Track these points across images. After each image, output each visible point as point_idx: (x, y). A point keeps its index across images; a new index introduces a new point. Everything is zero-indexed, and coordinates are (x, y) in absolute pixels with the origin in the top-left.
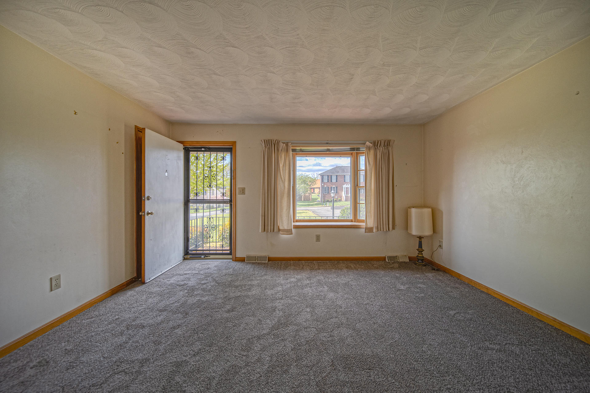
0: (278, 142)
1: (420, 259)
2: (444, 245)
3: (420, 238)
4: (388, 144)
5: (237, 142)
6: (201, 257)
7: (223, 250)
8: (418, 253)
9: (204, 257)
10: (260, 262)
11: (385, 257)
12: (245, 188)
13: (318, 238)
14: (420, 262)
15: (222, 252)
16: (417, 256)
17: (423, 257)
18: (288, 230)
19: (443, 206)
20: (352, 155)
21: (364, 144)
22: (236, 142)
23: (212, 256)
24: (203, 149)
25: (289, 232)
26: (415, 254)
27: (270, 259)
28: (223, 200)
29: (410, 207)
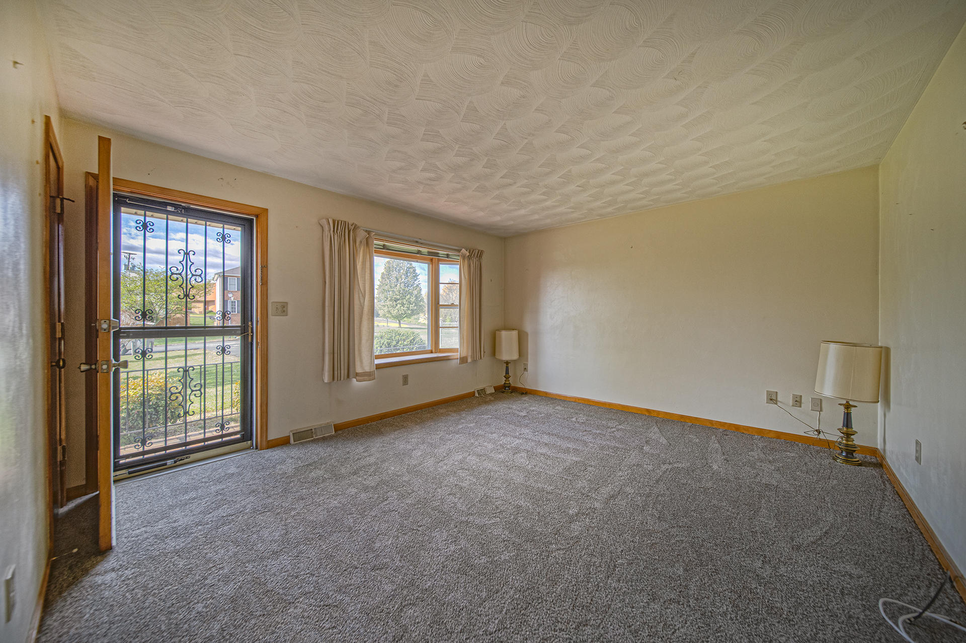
0: (356, 227)
1: (507, 387)
2: (530, 368)
3: (507, 363)
4: (480, 254)
5: (269, 210)
6: (166, 464)
7: (222, 436)
8: (505, 381)
9: (175, 462)
10: (322, 436)
11: (474, 391)
12: (287, 303)
13: (405, 379)
14: (507, 390)
15: (220, 440)
16: (505, 384)
17: (510, 383)
18: (370, 372)
19: (528, 328)
20: (432, 261)
21: (459, 251)
22: (267, 209)
23: (193, 456)
24: (169, 208)
25: (368, 375)
26: (502, 381)
27: (338, 428)
28: (223, 327)
29: (499, 330)
